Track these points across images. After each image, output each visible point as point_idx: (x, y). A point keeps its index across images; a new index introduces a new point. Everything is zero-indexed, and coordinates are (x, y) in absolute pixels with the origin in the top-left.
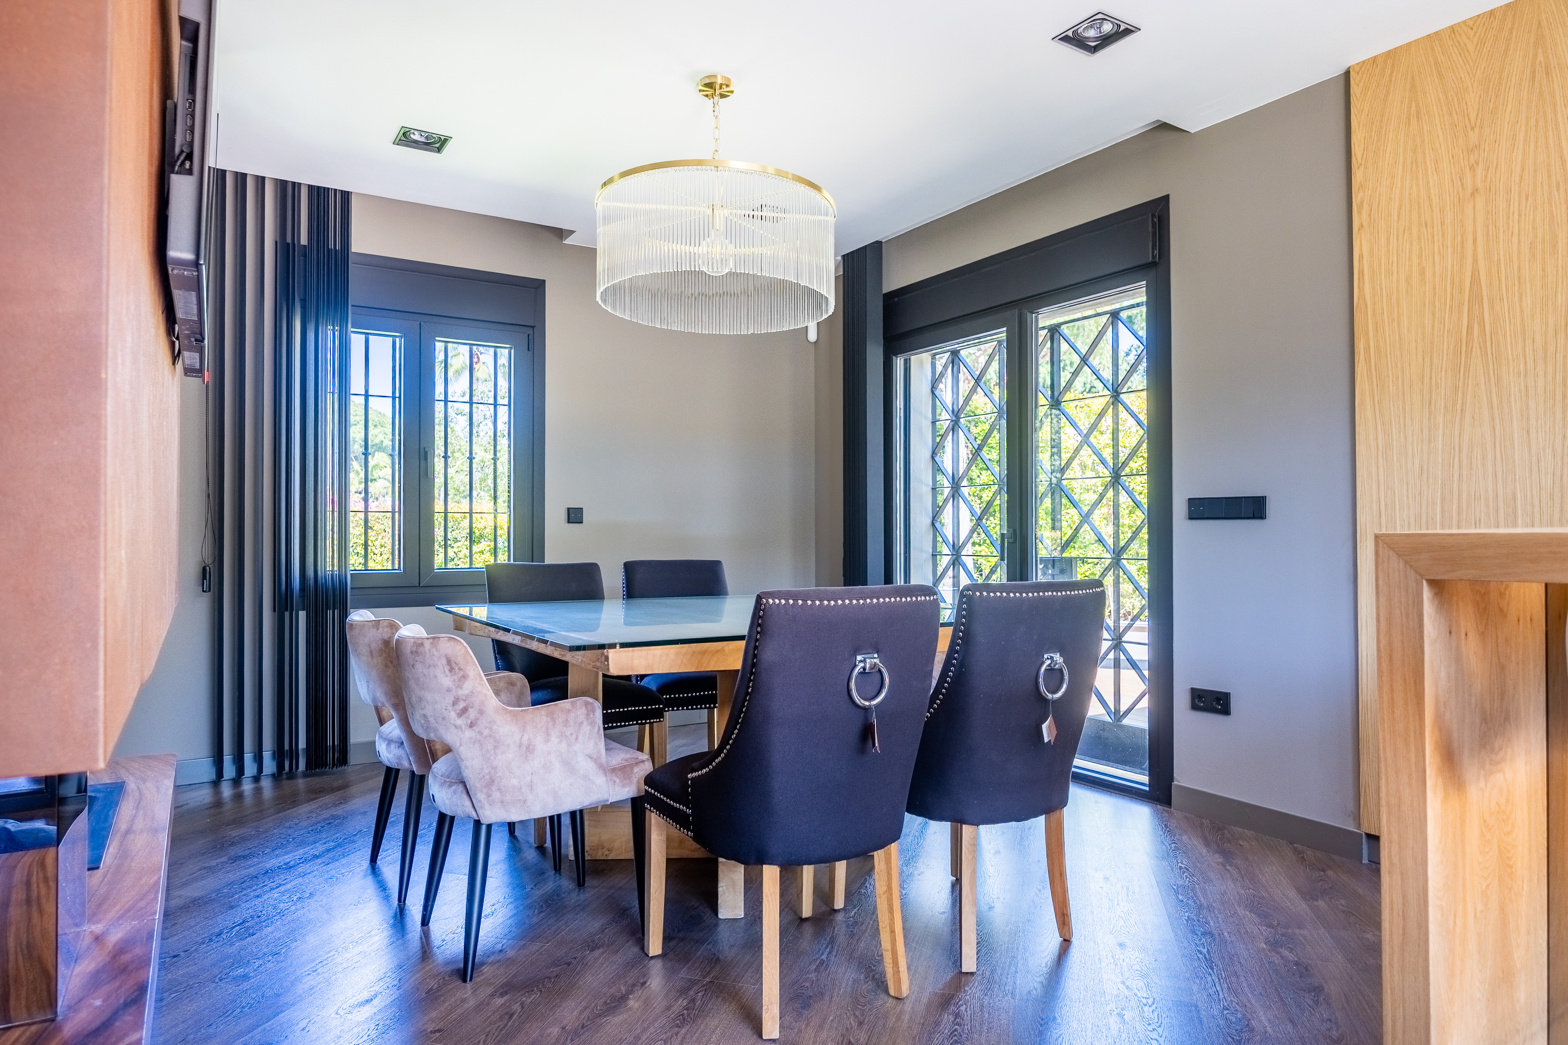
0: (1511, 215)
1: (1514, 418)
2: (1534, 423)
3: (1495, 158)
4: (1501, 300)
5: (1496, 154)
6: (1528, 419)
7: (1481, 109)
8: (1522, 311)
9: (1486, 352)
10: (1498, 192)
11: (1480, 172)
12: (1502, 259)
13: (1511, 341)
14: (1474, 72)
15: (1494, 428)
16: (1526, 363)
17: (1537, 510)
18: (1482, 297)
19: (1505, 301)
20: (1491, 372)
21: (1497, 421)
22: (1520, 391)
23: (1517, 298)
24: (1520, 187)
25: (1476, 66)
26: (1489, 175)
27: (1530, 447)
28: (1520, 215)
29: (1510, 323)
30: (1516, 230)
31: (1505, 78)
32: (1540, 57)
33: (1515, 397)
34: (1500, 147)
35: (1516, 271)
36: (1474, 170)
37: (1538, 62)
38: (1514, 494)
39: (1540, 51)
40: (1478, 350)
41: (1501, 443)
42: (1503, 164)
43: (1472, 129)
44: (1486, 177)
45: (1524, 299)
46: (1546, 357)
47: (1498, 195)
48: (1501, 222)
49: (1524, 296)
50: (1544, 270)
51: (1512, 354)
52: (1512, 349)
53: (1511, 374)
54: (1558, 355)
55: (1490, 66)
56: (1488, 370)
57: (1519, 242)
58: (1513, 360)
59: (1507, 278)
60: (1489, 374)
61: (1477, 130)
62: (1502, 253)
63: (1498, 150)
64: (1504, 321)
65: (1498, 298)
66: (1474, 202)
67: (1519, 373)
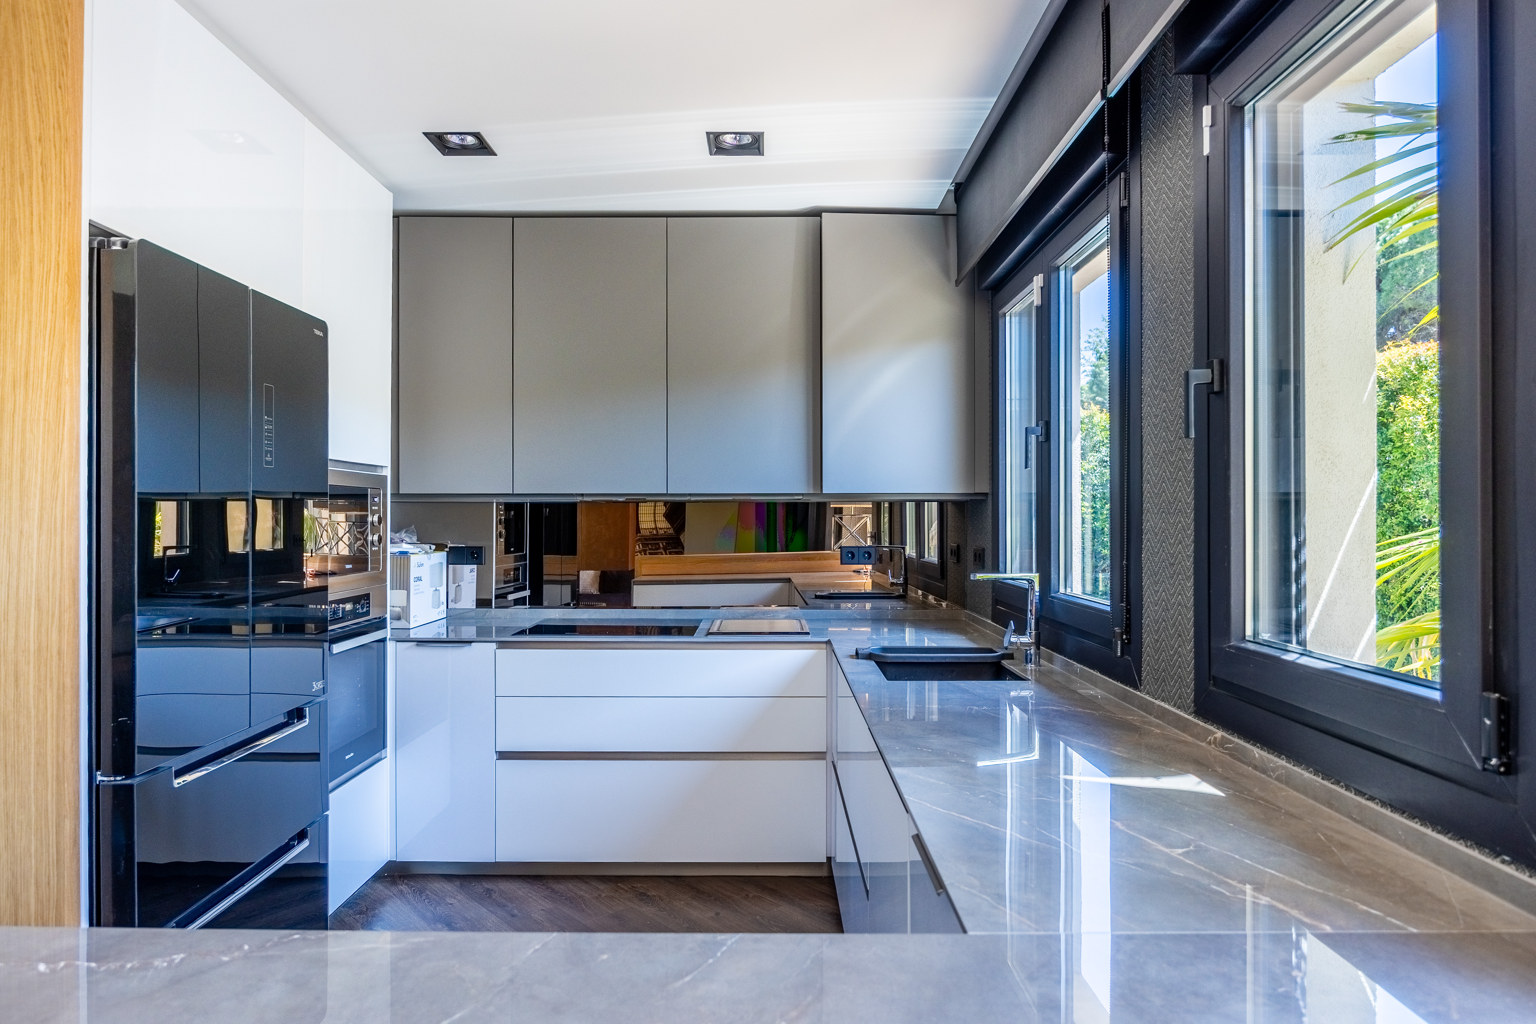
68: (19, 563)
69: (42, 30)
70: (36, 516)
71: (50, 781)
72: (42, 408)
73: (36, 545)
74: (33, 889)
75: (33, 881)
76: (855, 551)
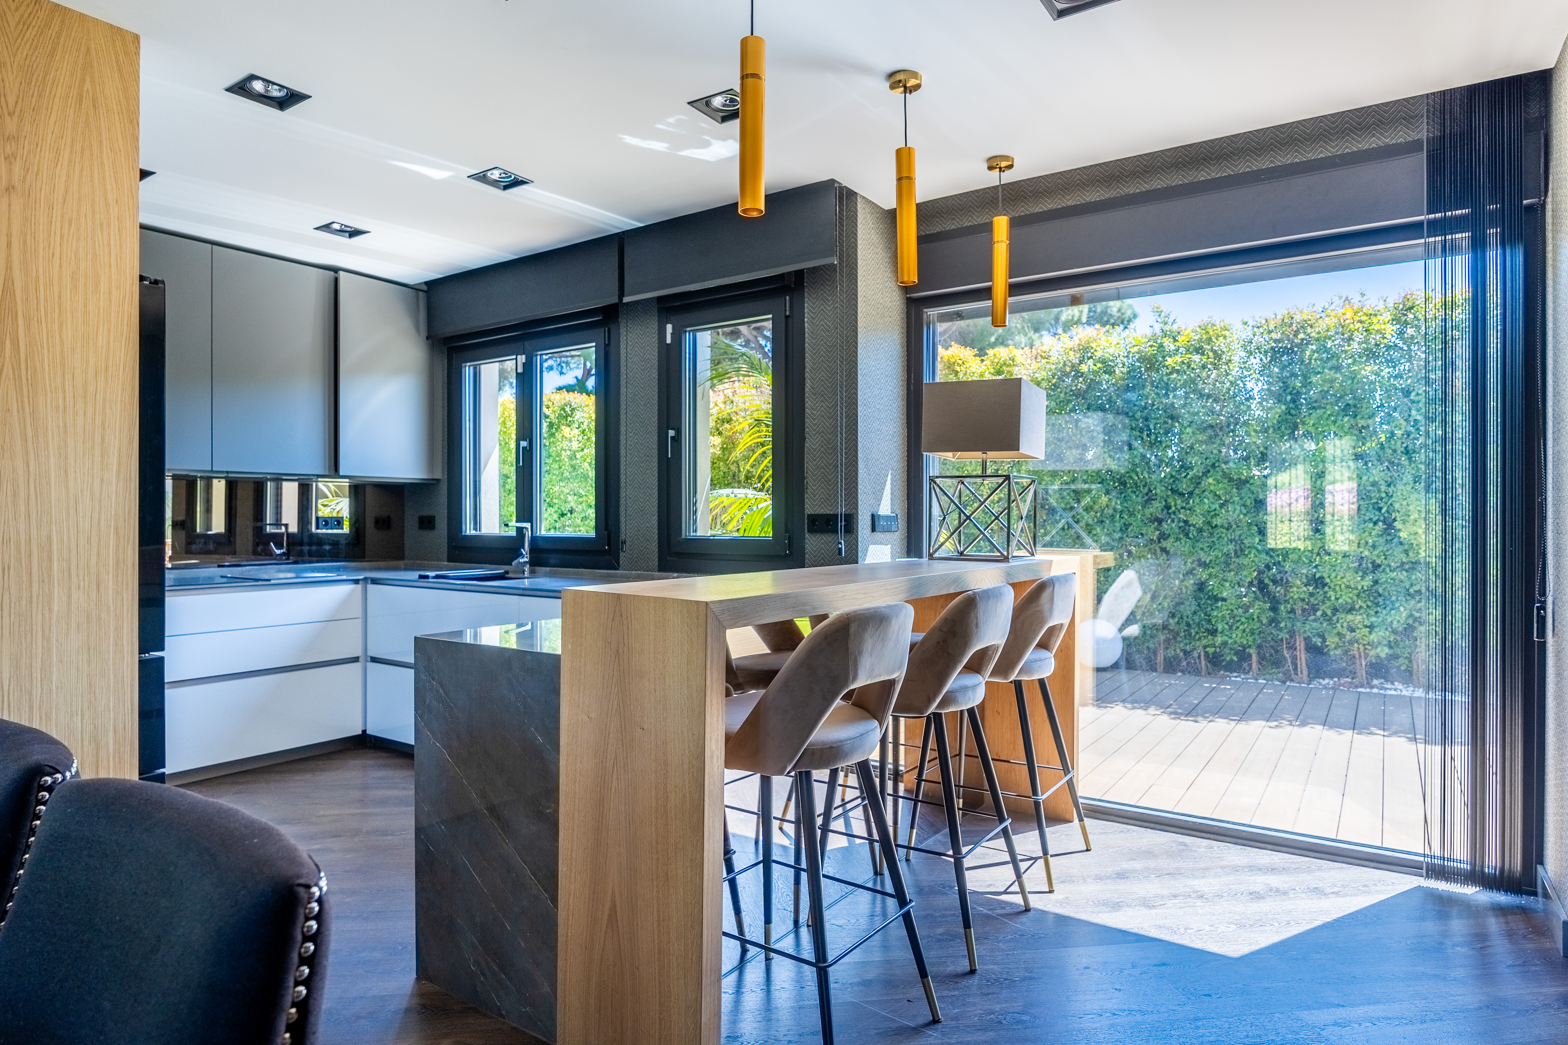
0: (52, 233)
1: (51, 455)
2: (73, 463)
3: (36, 162)
4: (39, 322)
5: (38, 157)
6: (66, 458)
7: (20, 100)
8: (62, 341)
9: (20, 377)
10: (38, 201)
11: (17, 167)
12: (41, 277)
13: (49, 370)
14: (14, 51)
15: (28, 463)
16: (65, 398)
17: (74, 553)
18: (17, 311)
19: (44, 324)
20: (26, 400)
21: (32, 456)
22: (58, 426)
23: (56, 326)
24: (63, 208)
25: (16, 45)
26: (28, 178)
27: (67, 488)
28: (62, 238)
29: (49, 351)
30: (57, 253)
31: (50, 81)
32: (88, 85)
33: (53, 433)
34: (43, 151)
35: (56, 299)
36: (10, 163)
37: (85, 89)
38: (49, 538)
39: (88, 79)
40: (11, 371)
41: (35, 480)
42: (45, 174)
43: (10, 114)
44: (25, 178)
45: (64, 330)
46: (85, 397)
47: (38, 205)
48: (41, 237)
49: (64, 326)
50: (85, 306)
51: (50, 385)
52: (50, 380)
53: (49, 406)
54: (98, 397)
55: (34, 58)
56: (22, 396)
57: (61, 266)
58: (51, 392)
59: (46, 300)
60: (22, 401)
61: (15, 118)
62: (41, 270)
63: (40, 155)
64: (42, 347)
65: (36, 319)
66: (10, 201)
67: (57, 408)
68: (100, 502)
69: (118, 124)
70: (115, 470)
71: (126, 655)
72: (120, 392)
73: (114, 489)
74: (111, 734)
75: (111, 728)
76: (329, 521)
